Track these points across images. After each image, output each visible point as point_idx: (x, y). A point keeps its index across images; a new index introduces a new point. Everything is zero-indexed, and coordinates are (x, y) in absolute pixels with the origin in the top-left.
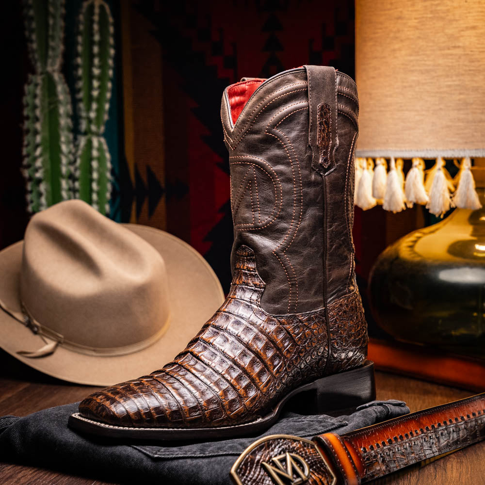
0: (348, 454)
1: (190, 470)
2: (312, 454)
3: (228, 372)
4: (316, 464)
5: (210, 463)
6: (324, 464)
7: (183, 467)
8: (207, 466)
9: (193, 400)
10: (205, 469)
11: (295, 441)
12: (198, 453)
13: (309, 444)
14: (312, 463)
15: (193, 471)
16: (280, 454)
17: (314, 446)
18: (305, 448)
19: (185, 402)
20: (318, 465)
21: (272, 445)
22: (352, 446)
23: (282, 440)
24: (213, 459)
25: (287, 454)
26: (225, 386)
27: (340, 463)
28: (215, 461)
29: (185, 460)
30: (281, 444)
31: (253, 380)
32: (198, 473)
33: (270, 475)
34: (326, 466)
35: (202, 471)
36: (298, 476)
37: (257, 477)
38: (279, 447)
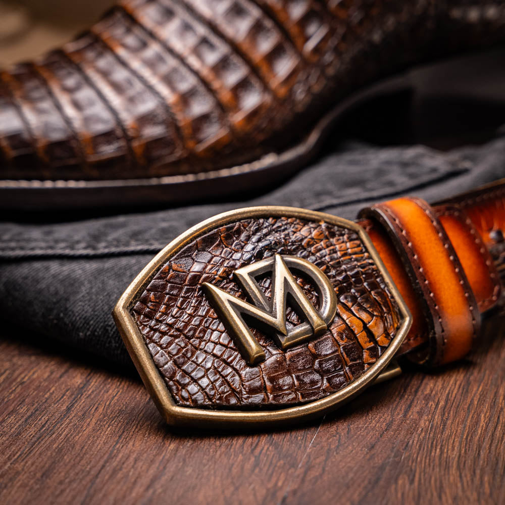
0: (451, 251)
1: (52, 289)
2: (350, 255)
3: (196, 51)
4: (359, 281)
5: (100, 272)
6: (383, 281)
7: (38, 282)
8: (90, 282)
9: (105, 114)
10: (84, 290)
11: (305, 221)
12: (83, 245)
13: (344, 228)
14: (347, 278)
15: (57, 293)
16: (259, 257)
17: (357, 233)
18: (333, 240)
19: (87, 120)
20: (365, 284)
21: (239, 232)
22: (464, 228)
23: (270, 220)
24: (109, 263)
25: (278, 257)
26: (187, 83)
27: (424, 277)
28: (112, 268)
29: (45, 264)
30: (265, 231)
31: (254, 70)
32: (67, 300)
33: (222, 317)
34: (386, 285)
35: (76, 293)
36: (303, 317)
37: (187, 324)
38: (259, 240)
